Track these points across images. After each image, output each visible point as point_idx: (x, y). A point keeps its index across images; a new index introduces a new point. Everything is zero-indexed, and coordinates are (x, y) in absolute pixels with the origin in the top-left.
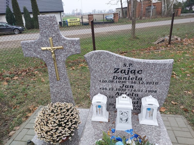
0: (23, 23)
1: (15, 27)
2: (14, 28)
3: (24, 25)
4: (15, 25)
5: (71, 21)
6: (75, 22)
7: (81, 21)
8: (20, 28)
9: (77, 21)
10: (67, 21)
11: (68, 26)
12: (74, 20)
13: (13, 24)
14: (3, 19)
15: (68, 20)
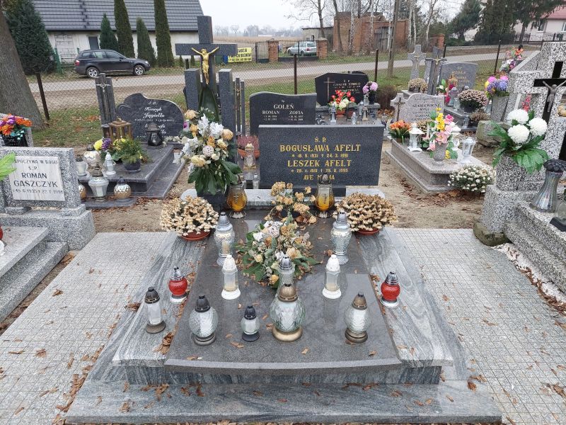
2: (135, 63)
8: (146, 62)
9: (246, 53)
12: (240, 51)
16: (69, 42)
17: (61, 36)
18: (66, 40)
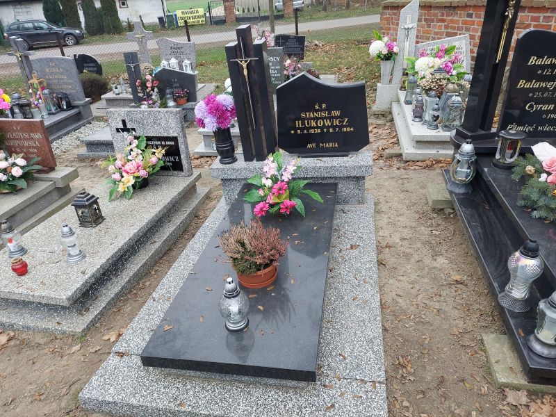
0: (80, 22)
1: (66, 30)
2: (65, 33)
3: (83, 25)
4: (64, 26)
5: (185, 16)
6: (194, 18)
7: (208, 15)
8: (77, 31)
9: (197, 14)
10: (176, 15)
11: (178, 27)
12: (191, 13)
13: (60, 24)
14: (33, 12)
15: (179, 13)
16: (27, 12)
17: (19, 7)
18: (24, 10)
